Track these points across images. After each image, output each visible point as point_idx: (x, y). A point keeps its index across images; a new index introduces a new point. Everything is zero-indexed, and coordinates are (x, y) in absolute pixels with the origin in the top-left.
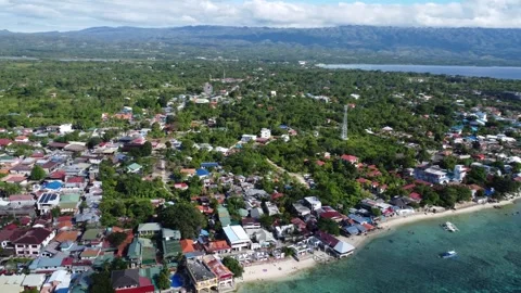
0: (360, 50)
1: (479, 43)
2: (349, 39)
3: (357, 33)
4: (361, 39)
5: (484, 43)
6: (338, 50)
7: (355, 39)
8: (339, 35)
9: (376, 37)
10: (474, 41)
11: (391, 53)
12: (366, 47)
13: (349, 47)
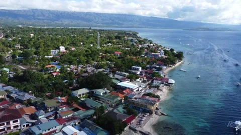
0: (45, 21)
1: (96, 19)
2: (38, 16)
3: (42, 13)
4: (44, 16)
5: (97, 19)
6: (33, 21)
7: (41, 16)
8: (32, 14)
9: (51, 15)
10: (94, 18)
11: (60, 22)
12: (48, 20)
13: (39, 19)
